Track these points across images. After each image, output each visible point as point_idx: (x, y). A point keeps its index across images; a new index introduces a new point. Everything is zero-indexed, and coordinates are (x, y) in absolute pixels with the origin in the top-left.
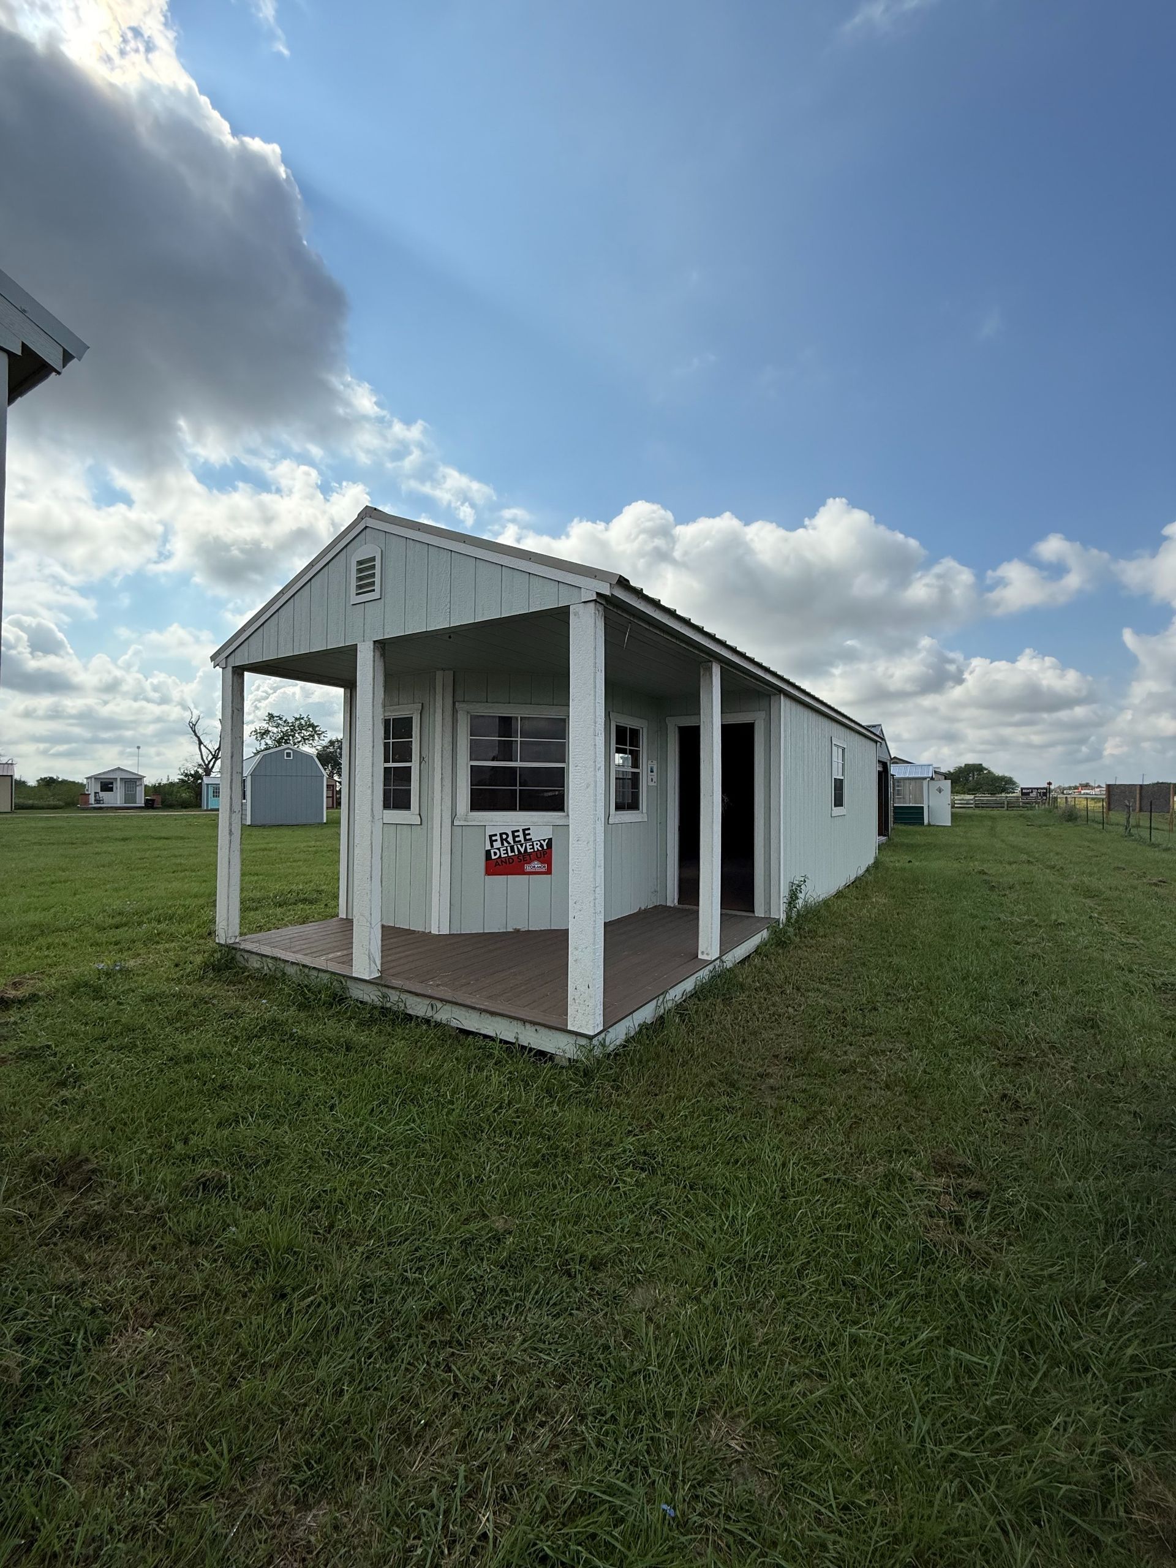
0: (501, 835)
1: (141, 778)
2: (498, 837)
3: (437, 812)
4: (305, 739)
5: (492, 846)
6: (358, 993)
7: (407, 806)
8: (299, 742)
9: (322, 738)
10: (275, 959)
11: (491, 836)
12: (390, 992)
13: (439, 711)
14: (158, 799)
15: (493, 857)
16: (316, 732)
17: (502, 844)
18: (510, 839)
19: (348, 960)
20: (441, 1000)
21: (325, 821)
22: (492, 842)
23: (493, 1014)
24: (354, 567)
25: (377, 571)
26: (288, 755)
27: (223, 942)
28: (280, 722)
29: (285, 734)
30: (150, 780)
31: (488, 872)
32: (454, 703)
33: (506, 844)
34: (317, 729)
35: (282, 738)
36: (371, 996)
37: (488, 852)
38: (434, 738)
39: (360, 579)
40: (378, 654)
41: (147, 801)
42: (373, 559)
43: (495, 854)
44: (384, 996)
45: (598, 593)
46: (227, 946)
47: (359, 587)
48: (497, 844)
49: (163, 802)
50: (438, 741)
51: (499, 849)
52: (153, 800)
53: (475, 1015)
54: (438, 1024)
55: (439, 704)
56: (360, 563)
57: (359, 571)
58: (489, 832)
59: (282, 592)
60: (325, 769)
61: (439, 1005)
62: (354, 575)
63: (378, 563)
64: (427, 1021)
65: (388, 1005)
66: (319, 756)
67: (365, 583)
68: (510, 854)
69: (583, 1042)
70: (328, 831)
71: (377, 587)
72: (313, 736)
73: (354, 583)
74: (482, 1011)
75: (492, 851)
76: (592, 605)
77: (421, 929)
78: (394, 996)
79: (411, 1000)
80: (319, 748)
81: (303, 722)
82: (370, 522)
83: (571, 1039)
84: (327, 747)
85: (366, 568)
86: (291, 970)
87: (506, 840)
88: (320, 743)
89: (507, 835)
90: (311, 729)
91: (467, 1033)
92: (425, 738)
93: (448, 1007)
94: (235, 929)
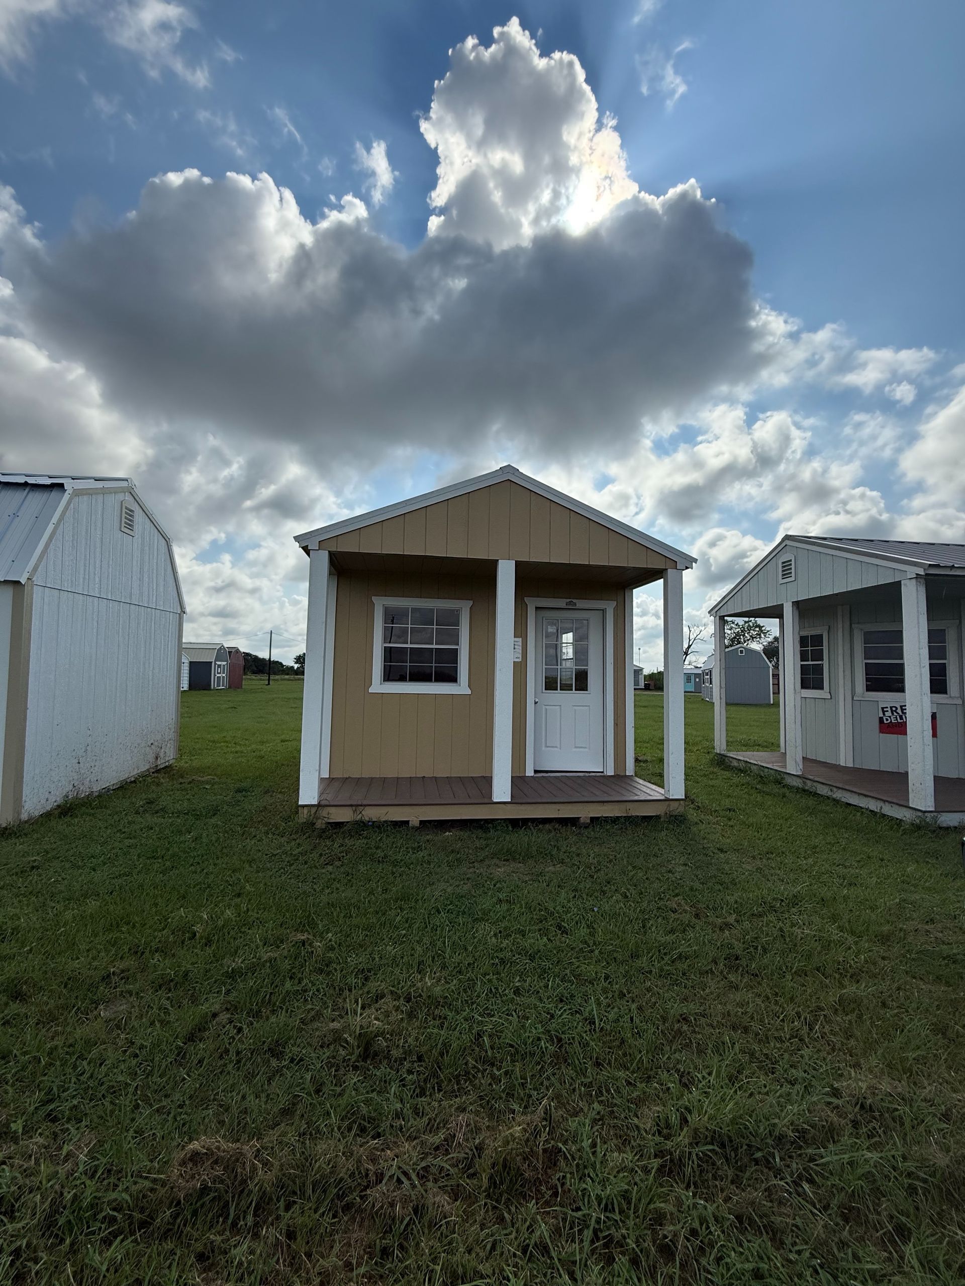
0: (891, 708)
1: (642, 669)
2: (889, 709)
3: (841, 690)
4: (753, 638)
5: (884, 714)
6: (790, 781)
7: (821, 687)
8: (748, 640)
9: (767, 636)
10: (746, 762)
11: (883, 708)
12: (808, 782)
13: (840, 631)
14: (652, 683)
15: (885, 722)
16: (762, 631)
17: (893, 714)
18: (899, 711)
19: (785, 766)
20: (836, 787)
21: (772, 702)
22: (884, 712)
23: (866, 796)
24: (780, 566)
25: (793, 567)
26: (741, 652)
27: (718, 752)
28: (733, 625)
29: (738, 634)
30: (646, 672)
31: (882, 730)
32: (851, 625)
33: (895, 714)
34: (763, 629)
35: (735, 638)
36: (797, 783)
37: (881, 719)
38: (838, 649)
39: (783, 571)
40: (795, 608)
41: (645, 685)
42: (791, 560)
43: (887, 720)
44: (804, 783)
45: (917, 574)
46: (720, 754)
47: (783, 575)
48: (889, 714)
49: (655, 685)
50: (840, 648)
51: (890, 717)
52: (649, 684)
53: (856, 796)
54: (834, 800)
55: (840, 626)
56: (783, 563)
57: (783, 567)
58: (881, 705)
59: (743, 579)
60: (771, 662)
61: (835, 789)
62: (780, 569)
63: (793, 563)
64: (828, 798)
65: (806, 788)
66: (765, 651)
67: (786, 573)
68: (899, 721)
69: (920, 814)
70: (773, 710)
71: (793, 574)
72: (760, 635)
73: (780, 573)
74: (859, 794)
75: (884, 718)
76: (914, 581)
77: (834, 762)
78: (809, 783)
79: (819, 786)
80: (765, 644)
81: (751, 624)
82: (787, 542)
83: (911, 811)
84: (772, 643)
85: (786, 565)
86: (753, 767)
87: (895, 711)
88: (766, 640)
89: (897, 708)
90: (757, 629)
91: (850, 805)
92: (832, 649)
93: (840, 791)
94: (724, 746)
